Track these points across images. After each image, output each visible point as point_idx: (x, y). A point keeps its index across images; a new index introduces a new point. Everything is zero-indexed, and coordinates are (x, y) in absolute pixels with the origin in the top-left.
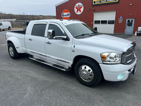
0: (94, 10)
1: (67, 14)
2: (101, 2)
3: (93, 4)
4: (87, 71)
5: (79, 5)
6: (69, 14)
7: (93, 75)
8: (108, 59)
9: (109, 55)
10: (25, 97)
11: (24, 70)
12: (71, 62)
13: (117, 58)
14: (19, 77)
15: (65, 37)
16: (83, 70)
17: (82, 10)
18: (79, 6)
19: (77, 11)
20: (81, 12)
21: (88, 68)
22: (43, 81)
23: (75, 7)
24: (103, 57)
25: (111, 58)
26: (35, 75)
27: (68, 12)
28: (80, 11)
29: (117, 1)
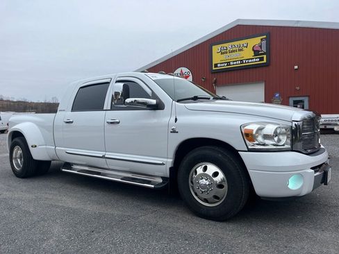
4: (211, 175)
5: (181, 71)
7: (226, 186)
8: (260, 139)
9: (260, 129)
10: (44, 245)
11: (46, 196)
12: (169, 162)
13: (281, 137)
14: (31, 210)
15: (154, 102)
16: (201, 175)
18: (181, 74)
21: (212, 169)
22: (95, 213)
24: (247, 135)
25: (266, 137)
26: (74, 204)
29: (265, 61)
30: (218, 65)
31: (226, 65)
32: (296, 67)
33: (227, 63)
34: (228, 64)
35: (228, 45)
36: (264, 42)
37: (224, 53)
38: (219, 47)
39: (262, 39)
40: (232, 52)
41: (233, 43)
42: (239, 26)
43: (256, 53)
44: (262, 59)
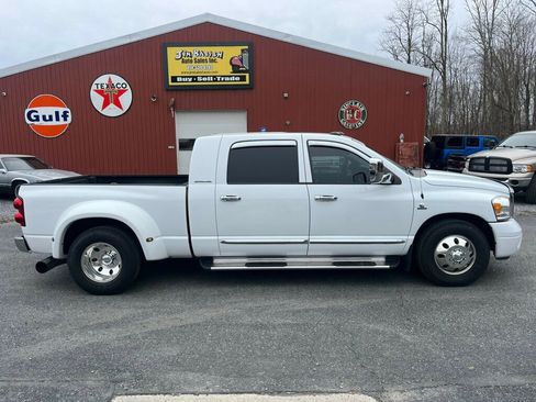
0: (174, 106)
1: (57, 113)
2: (196, 81)
3: (170, 83)
5: (110, 81)
6: (65, 112)
17: (126, 99)
18: (110, 85)
19: (106, 104)
20: (121, 107)
23: (94, 87)
27: (62, 106)
28: (118, 104)
29: (247, 82)
30: (178, 79)
31: (190, 80)
32: (286, 95)
33: (193, 77)
34: (195, 79)
35: (194, 50)
36: (246, 55)
37: (186, 62)
38: (179, 50)
39: (243, 51)
40: (200, 61)
41: (200, 49)
42: (207, 24)
43: (236, 69)
44: (243, 79)
